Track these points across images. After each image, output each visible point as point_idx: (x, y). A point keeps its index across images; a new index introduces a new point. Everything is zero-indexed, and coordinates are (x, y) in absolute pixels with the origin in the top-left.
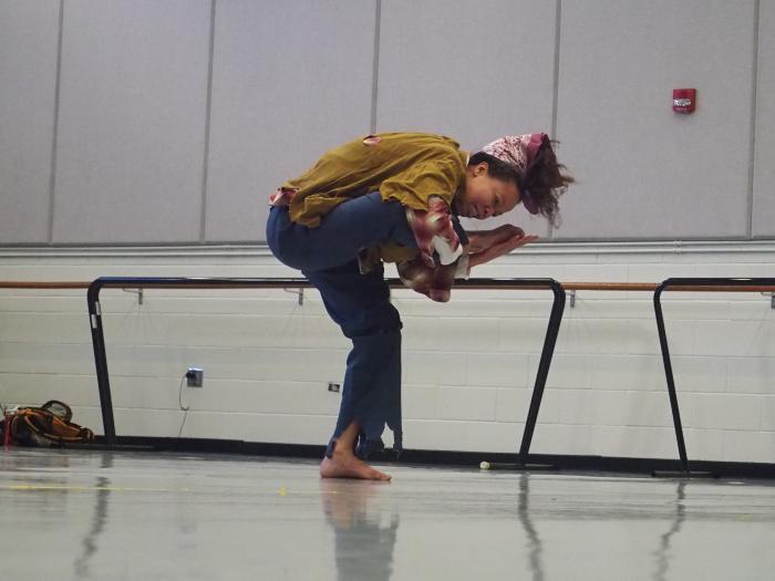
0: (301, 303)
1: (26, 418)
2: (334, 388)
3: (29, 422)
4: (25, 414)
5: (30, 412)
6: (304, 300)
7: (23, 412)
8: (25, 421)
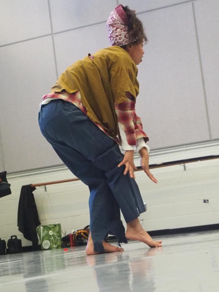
0: (185, 169)
1: (82, 234)
2: (207, 201)
3: (84, 235)
4: (81, 232)
5: (83, 231)
6: (186, 168)
7: (80, 232)
8: (82, 236)
